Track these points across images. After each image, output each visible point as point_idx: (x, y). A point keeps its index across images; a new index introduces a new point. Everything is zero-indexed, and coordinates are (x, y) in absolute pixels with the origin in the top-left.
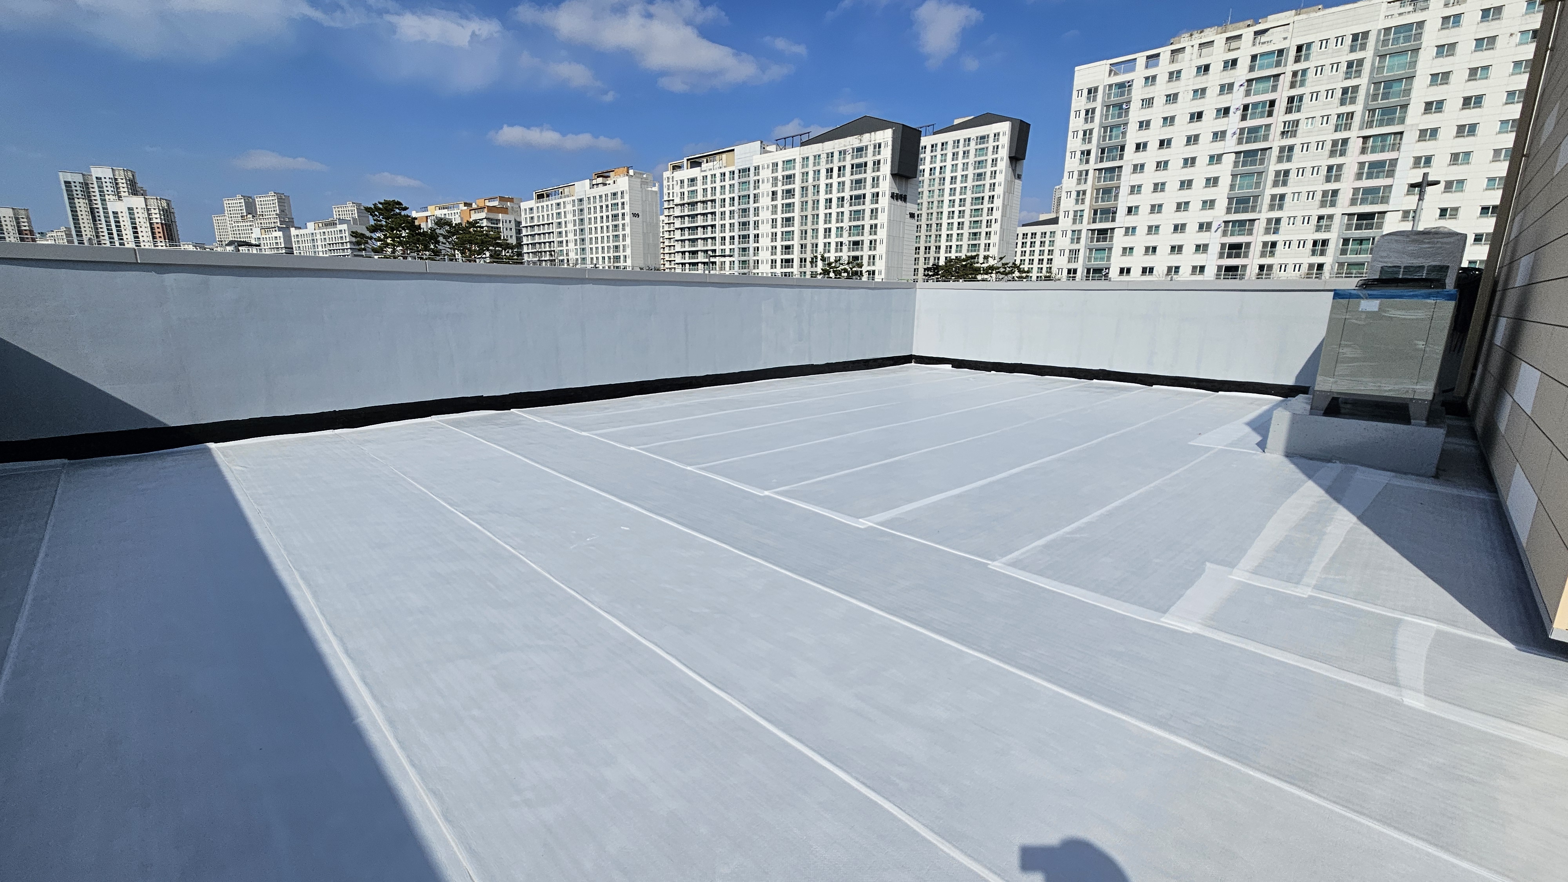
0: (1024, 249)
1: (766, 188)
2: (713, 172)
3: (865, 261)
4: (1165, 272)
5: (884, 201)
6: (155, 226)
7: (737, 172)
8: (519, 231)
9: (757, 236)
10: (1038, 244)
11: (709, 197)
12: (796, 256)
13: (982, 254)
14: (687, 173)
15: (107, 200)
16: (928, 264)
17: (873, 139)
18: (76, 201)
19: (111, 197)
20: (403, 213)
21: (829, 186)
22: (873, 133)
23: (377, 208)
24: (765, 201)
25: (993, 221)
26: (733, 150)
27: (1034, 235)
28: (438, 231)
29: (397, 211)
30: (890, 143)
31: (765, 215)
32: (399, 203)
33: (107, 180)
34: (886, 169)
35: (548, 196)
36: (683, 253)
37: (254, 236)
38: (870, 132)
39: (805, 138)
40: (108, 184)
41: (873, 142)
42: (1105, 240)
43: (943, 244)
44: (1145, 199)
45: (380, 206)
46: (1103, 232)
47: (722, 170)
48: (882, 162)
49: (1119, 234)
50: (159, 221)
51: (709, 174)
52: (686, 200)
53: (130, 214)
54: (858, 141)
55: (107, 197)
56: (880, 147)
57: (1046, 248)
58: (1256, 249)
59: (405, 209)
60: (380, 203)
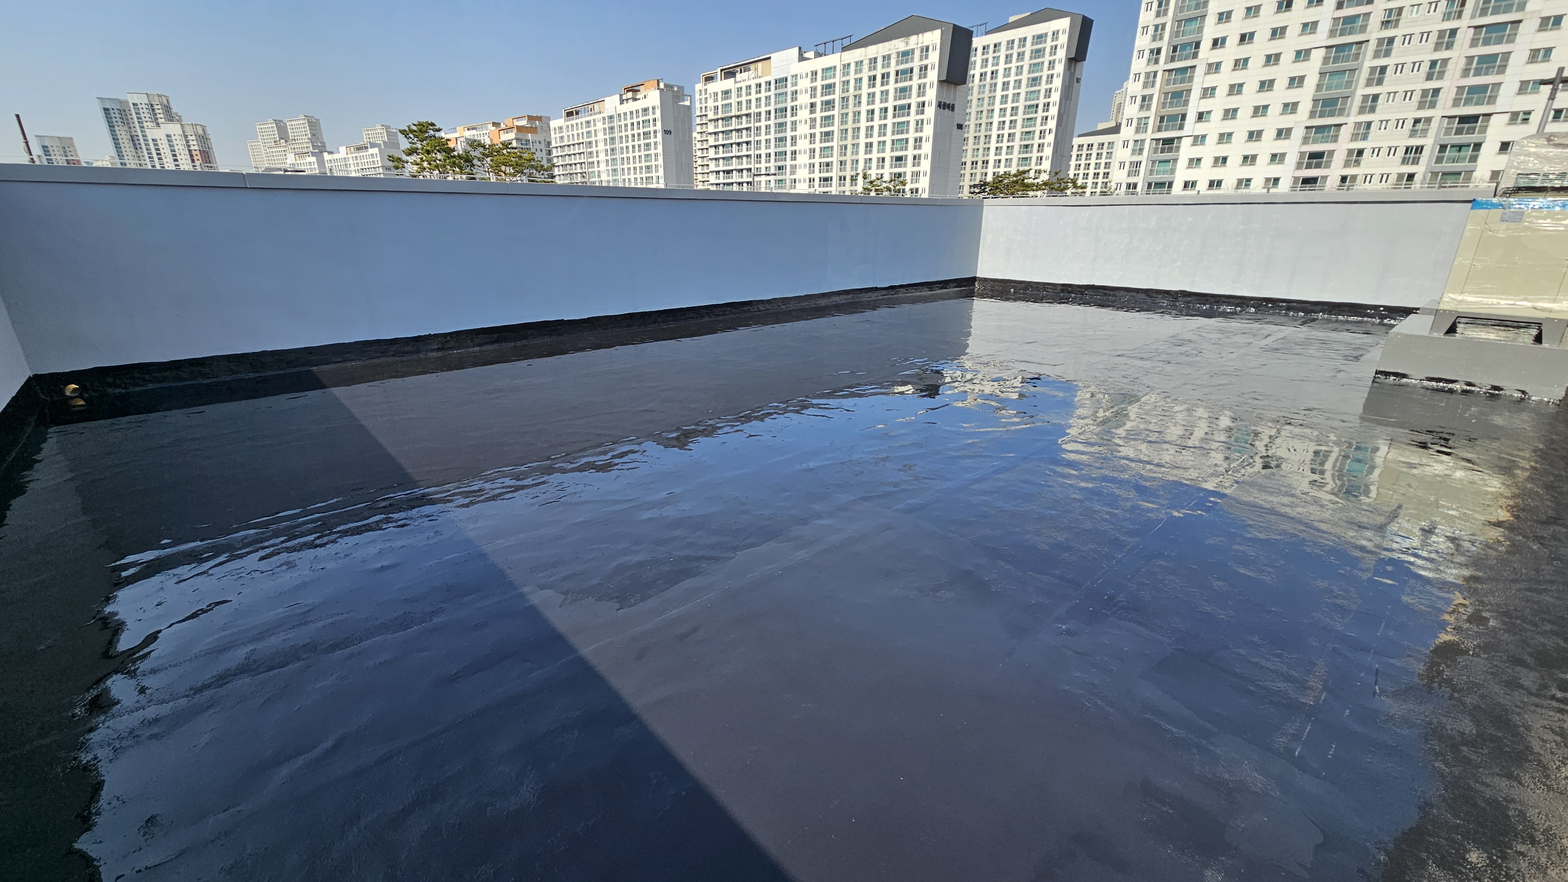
0: (1078, 162)
1: (804, 99)
2: (747, 83)
3: (908, 177)
4: (1235, 185)
5: (930, 112)
6: (194, 153)
7: (773, 82)
8: (550, 153)
9: (794, 153)
10: (1094, 156)
11: (744, 112)
12: (834, 174)
13: (1034, 167)
14: (721, 85)
15: (146, 127)
16: (975, 180)
17: (920, 41)
18: (117, 128)
19: (149, 124)
20: (437, 134)
21: (872, 96)
22: (920, 35)
23: (412, 131)
24: (804, 114)
25: (1047, 132)
26: (769, 58)
27: (1090, 146)
28: (472, 153)
29: (432, 132)
30: (938, 46)
31: (803, 129)
32: (432, 124)
33: (144, 106)
34: (933, 76)
35: (577, 113)
36: (718, 172)
37: (289, 161)
38: (917, 33)
39: (846, 42)
40: (145, 110)
41: (920, 45)
42: (1170, 150)
43: (992, 158)
44: (1218, 104)
45: (415, 128)
46: (1168, 141)
47: (758, 81)
48: (929, 67)
49: (1186, 143)
50: (196, 148)
51: (743, 85)
52: (720, 115)
53: (169, 141)
54: (904, 44)
55: (145, 124)
56: (927, 50)
57: (1103, 161)
58: (1339, 158)
59: (439, 130)
60: (415, 125)
